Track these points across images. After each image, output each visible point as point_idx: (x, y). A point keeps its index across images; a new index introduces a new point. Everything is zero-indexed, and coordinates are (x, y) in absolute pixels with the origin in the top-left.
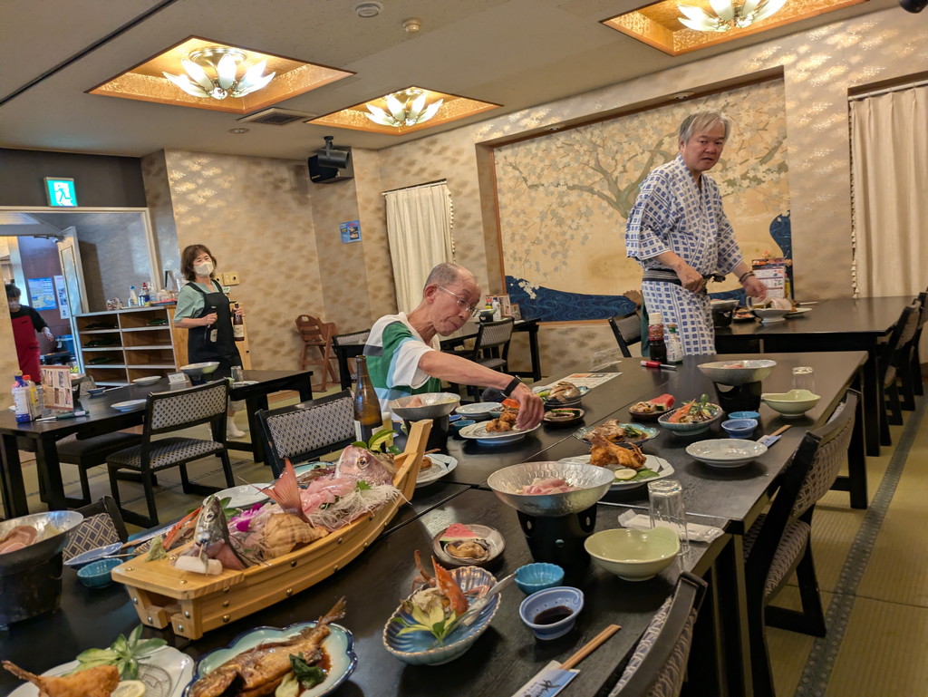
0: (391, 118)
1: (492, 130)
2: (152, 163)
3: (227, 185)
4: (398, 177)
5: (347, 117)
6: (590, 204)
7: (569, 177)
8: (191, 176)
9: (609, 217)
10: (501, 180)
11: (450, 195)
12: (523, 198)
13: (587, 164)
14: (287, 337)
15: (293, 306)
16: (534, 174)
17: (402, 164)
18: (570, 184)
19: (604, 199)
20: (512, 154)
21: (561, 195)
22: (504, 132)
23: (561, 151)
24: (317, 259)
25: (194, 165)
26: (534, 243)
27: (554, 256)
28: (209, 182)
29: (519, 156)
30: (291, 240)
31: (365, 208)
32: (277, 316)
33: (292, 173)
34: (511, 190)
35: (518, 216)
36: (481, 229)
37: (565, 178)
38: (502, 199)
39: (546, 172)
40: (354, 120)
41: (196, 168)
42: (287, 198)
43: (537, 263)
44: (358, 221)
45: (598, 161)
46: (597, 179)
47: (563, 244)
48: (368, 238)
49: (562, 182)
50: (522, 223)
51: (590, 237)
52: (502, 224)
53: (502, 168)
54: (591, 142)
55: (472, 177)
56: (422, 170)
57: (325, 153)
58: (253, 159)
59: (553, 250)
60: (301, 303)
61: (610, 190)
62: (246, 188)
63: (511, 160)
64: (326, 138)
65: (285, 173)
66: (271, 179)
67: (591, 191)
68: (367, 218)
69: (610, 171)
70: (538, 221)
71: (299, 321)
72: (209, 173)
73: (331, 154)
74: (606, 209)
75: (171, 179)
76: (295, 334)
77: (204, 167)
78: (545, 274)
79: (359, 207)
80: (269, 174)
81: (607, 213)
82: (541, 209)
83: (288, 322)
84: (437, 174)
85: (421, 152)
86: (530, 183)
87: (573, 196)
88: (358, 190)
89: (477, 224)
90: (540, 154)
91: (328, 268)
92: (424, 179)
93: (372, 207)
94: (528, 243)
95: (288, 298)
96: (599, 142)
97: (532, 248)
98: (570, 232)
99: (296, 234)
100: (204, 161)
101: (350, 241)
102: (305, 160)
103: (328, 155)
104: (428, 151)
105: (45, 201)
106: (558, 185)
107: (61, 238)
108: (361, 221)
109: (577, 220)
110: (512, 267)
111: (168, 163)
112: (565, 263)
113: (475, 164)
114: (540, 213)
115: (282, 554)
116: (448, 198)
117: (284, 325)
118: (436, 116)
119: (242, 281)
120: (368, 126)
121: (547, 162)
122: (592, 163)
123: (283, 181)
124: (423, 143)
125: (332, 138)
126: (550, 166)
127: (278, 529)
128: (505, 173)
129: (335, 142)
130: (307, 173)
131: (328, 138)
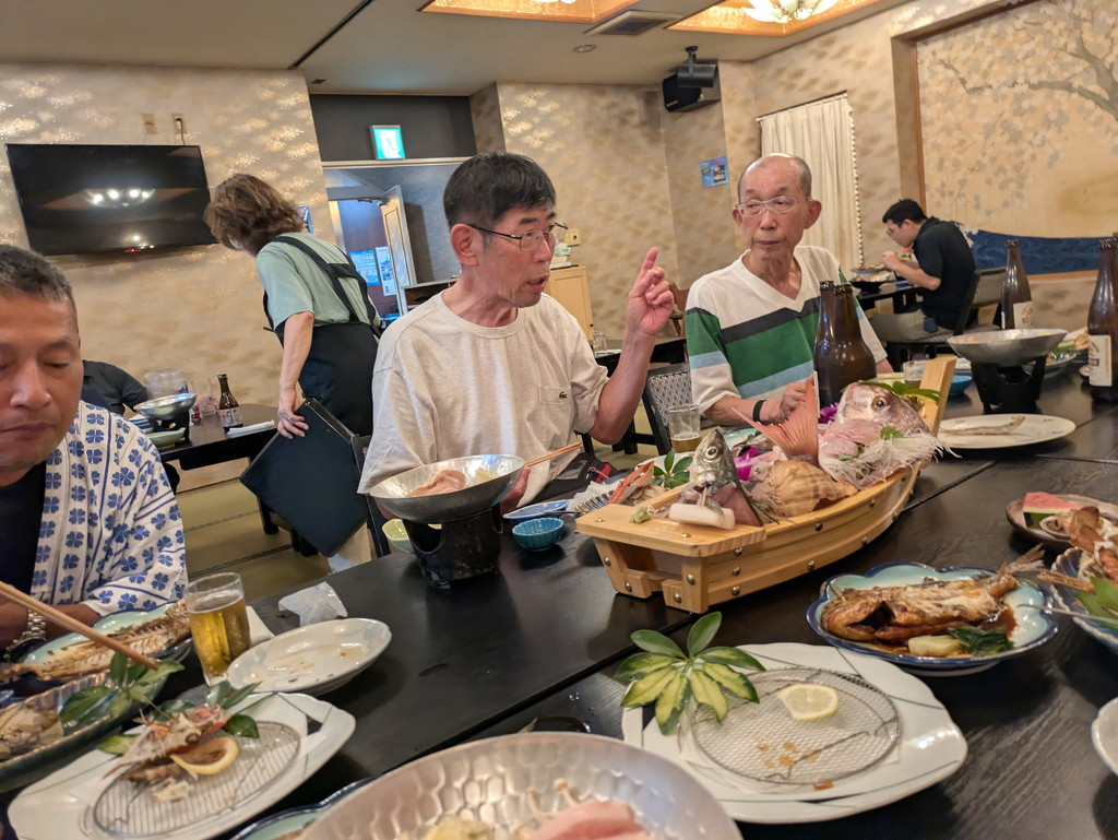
0: (778, 11)
1: (916, 17)
2: (482, 101)
3: (566, 123)
4: (779, 95)
5: (717, 17)
6: (1065, 107)
7: (1032, 71)
8: (526, 114)
9: (1096, 123)
10: (926, 85)
11: (851, 113)
12: (959, 107)
13: (1064, 48)
16: (977, 72)
17: (784, 78)
18: (1034, 80)
19: (1088, 98)
20: (944, 48)
21: (1019, 98)
22: (934, 14)
23: (1022, 34)
24: (670, 211)
25: (528, 100)
26: (973, 170)
27: (1003, 186)
28: (546, 121)
29: (954, 48)
30: (639, 187)
31: (734, 140)
33: (642, 102)
34: (940, 98)
35: (949, 133)
36: (896, 154)
37: (1026, 74)
38: (927, 112)
39: (996, 67)
40: (726, 20)
41: (531, 103)
42: (636, 135)
43: (977, 198)
44: (725, 157)
45: (1081, 42)
46: (1079, 69)
47: (1017, 168)
49: (1021, 80)
50: (955, 142)
51: (1062, 155)
52: (926, 147)
53: (929, 68)
54: (1072, 15)
55: (885, 85)
56: (813, 82)
57: (687, 69)
58: (595, 87)
59: (1002, 178)
61: (1098, 83)
62: (588, 124)
63: (942, 55)
64: (688, 49)
65: (634, 103)
67: (1068, 87)
68: (736, 153)
69: (1099, 56)
70: (980, 138)
72: (546, 108)
73: (695, 70)
74: (1090, 112)
75: (505, 119)
77: (540, 101)
78: (988, 213)
79: (727, 139)
80: (614, 105)
81: (1093, 118)
82: (986, 121)
84: (834, 84)
85: (812, 58)
86: (970, 85)
87: (1039, 98)
88: (725, 116)
89: (891, 148)
90: (988, 42)
91: (684, 220)
92: (814, 94)
93: (743, 137)
94: (964, 169)
96: (1084, 14)
97: (970, 177)
98: (1030, 151)
99: (646, 180)
100: (540, 93)
101: (713, 184)
102: (656, 85)
103: (691, 70)
104: (821, 55)
105: (371, 153)
106: (1015, 84)
107: (385, 201)
108: (729, 156)
109: (1042, 132)
110: (938, 204)
111: (501, 99)
112: (1019, 195)
113: (889, 66)
114: (985, 126)
115: (802, 512)
116: (848, 116)
119: (584, 241)
120: (746, 28)
121: (998, 53)
122: (1072, 46)
123: (631, 113)
124: (814, 45)
125: (695, 48)
126: (1003, 58)
127: (793, 480)
128: (933, 74)
129: (699, 54)
130: (661, 100)
131: (691, 49)
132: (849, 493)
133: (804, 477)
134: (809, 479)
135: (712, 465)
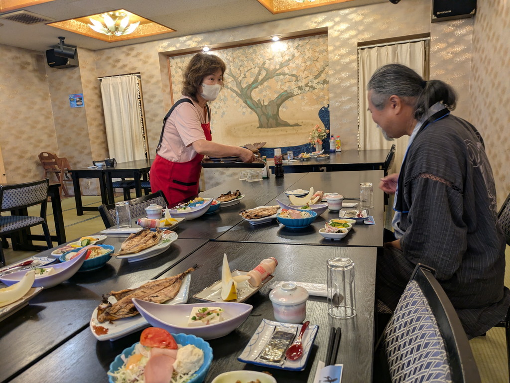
0: (106, 29)
1: (169, 46)
4: (108, 68)
5: (74, 25)
14: (33, 167)
15: (36, 146)
17: (111, 61)
19: (234, 92)
20: (181, 61)
22: (176, 47)
24: (53, 117)
29: (185, 62)
30: (34, 103)
31: (87, 87)
32: (25, 152)
33: (34, 59)
36: (163, 104)
38: (175, 88)
40: (80, 28)
42: (31, 75)
44: (82, 94)
45: (231, 70)
46: (230, 80)
48: (89, 106)
51: (226, 113)
53: (175, 69)
54: (227, 59)
55: (156, 73)
56: (125, 66)
57: (59, 48)
60: (43, 145)
61: (237, 87)
63: (180, 64)
64: (59, 38)
65: (29, 59)
66: (18, 61)
67: (227, 87)
68: (88, 93)
69: (237, 77)
71: (41, 156)
74: (235, 98)
76: (38, 165)
79: (83, 85)
81: (235, 100)
83: (33, 157)
85: (124, 55)
88: (81, 74)
89: (160, 101)
91: (61, 123)
92: (125, 71)
93: (91, 86)
95: (32, 141)
96: (231, 59)
98: (215, 110)
99: (38, 100)
101: (76, 107)
102: (43, 52)
103: (62, 48)
104: (128, 55)
108: (84, 94)
109: (219, 103)
113: (158, 65)
117: (30, 159)
118: (134, 33)
120: (89, 33)
123: (28, 64)
124: (125, 49)
125: (64, 38)
128: (177, 72)
129: (66, 41)
130: (46, 60)
131: (61, 38)
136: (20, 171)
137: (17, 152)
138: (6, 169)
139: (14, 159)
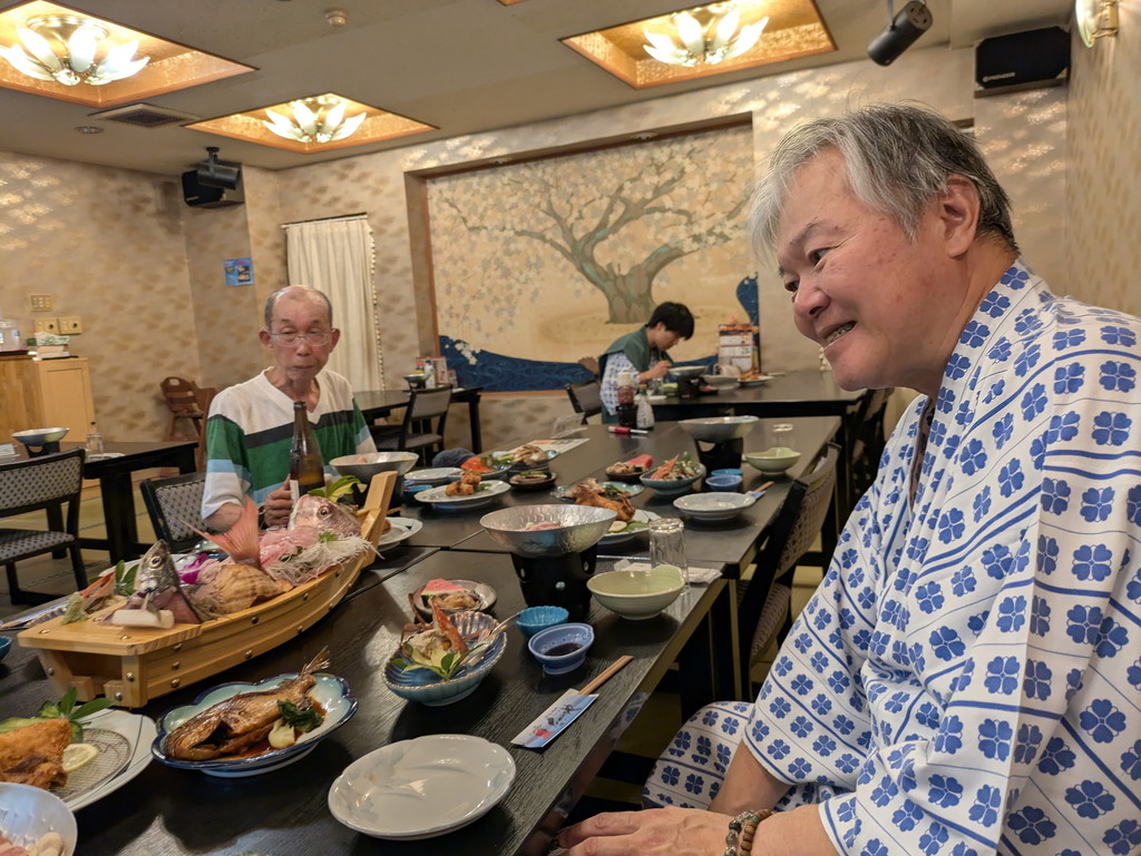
0: (298, 130)
1: (425, 158)
3: (66, 201)
4: (303, 206)
5: (239, 125)
6: (541, 253)
7: (516, 220)
8: (15, 186)
9: (564, 269)
10: (435, 218)
11: (371, 233)
12: (462, 242)
13: (538, 206)
14: (148, 406)
15: (157, 365)
16: (475, 214)
17: (308, 191)
18: (518, 228)
19: (557, 249)
20: (450, 189)
21: (507, 241)
22: (439, 159)
23: (508, 189)
24: (190, 306)
25: (18, 170)
26: (474, 297)
27: (498, 313)
28: (41, 195)
29: (457, 190)
30: (156, 278)
31: (259, 243)
32: (134, 377)
33: (159, 191)
34: (447, 231)
35: (455, 263)
36: (410, 276)
37: (512, 222)
38: (438, 242)
39: (489, 213)
40: (247, 129)
41: (23, 174)
42: (154, 226)
43: (478, 322)
44: (250, 259)
45: (550, 203)
46: (549, 225)
47: (509, 299)
48: (263, 281)
49: (508, 226)
50: (460, 272)
51: (541, 293)
52: (436, 272)
53: (437, 204)
54: (543, 181)
55: (399, 212)
56: (336, 200)
57: (207, 168)
58: (105, 169)
59: (497, 306)
60: (169, 362)
61: (564, 238)
62: (94, 206)
63: (448, 195)
64: (209, 149)
65: (149, 191)
66: (129, 197)
67: (542, 238)
68: (261, 256)
69: (564, 216)
70: (479, 270)
71: (165, 385)
72: (43, 183)
73: (217, 170)
74: (559, 260)
76: (159, 402)
77: (34, 174)
78: (488, 335)
79: (252, 241)
80: (125, 190)
81: (561, 265)
82: (483, 256)
83: (148, 387)
84: (355, 205)
85: (335, 177)
86: (470, 224)
87: (522, 243)
88: (250, 219)
89: (405, 270)
90: (483, 190)
91: (207, 317)
92: (337, 211)
93: (268, 241)
94: (467, 296)
95: (150, 354)
96: (552, 181)
97: (472, 303)
98: (517, 286)
99: (163, 271)
100: (34, 166)
101: (237, 284)
102: (175, 176)
103: (212, 170)
104: (343, 177)
106: (504, 229)
108: (254, 258)
109: (525, 272)
110: (448, 324)
112: (511, 323)
113: (403, 197)
114: (483, 261)
115: (240, 608)
116: (369, 237)
117: (143, 390)
118: (355, 134)
119: (86, 330)
120: (267, 139)
121: (491, 201)
122: (544, 205)
123: (147, 200)
124: (336, 166)
125: (217, 150)
126: (495, 205)
127: (234, 582)
128: (440, 210)
129: (221, 155)
130: (181, 192)
131: (212, 150)
132: (286, 589)
133: (244, 578)
134: (248, 580)
135: (155, 573)
136: (124, 416)
137: (119, 377)
138: (97, 411)
139: (113, 392)
